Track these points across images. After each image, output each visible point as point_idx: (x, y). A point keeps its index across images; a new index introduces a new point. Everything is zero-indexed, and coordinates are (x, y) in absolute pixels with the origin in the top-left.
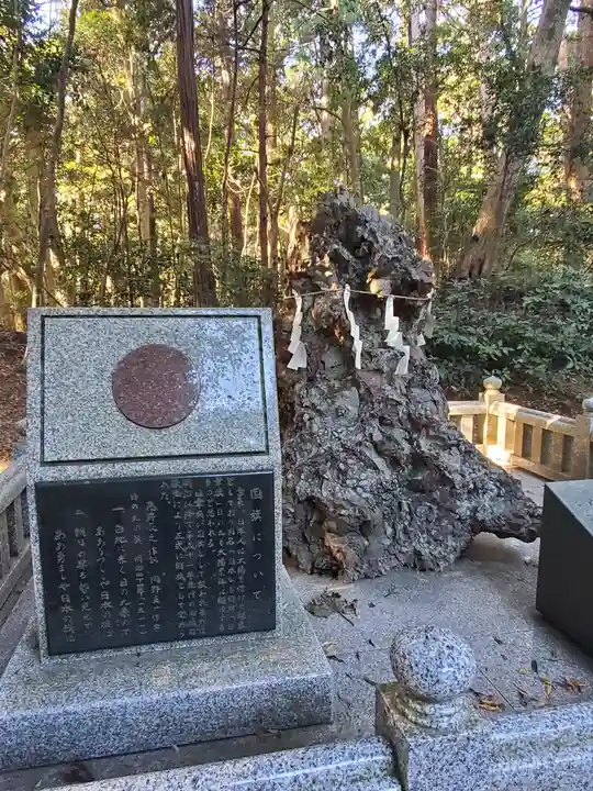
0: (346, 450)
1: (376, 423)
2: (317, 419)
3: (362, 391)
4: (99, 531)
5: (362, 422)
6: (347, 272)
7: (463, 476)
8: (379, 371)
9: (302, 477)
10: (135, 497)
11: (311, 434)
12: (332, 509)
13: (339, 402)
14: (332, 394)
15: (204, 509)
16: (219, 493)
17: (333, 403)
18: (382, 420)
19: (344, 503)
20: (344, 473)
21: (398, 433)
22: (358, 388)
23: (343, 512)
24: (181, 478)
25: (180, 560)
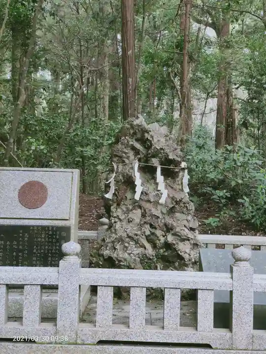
0: (129, 237)
1: (148, 226)
2: (118, 223)
3: (143, 211)
4: (8, 243)
5: (141, 226)
6: (139, 154)
7: (190, 255)
8: (149, 201)
9: (108, 248)
10: (21, 232)
11: (115, 230)
12: (117, 262)
13: (131, 215)
14: (128, 211)
15: (45, 238)
16: (51, 233)
17: (128, 216)
18: (151, 226)
19: (122, 259)
20: (127, 247)
21: (159, 233)
22: (141, 209)
23: (122, 263)
24: (38, 226)
25: (35, 256)
